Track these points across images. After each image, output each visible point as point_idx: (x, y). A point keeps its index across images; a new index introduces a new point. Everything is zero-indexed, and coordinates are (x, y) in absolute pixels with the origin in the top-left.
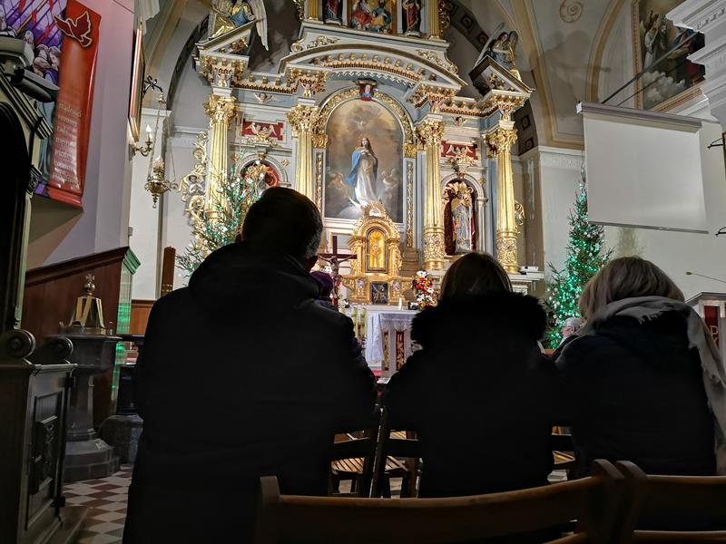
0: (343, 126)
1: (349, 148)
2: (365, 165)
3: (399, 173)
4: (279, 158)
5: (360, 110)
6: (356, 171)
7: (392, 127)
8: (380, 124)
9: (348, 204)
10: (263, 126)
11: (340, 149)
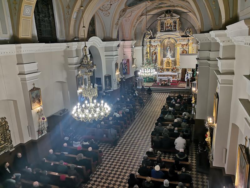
0: (166, 43)
1: (167, 47)
2: (169, 49)
3: (174, 50)
4: (157, 50)
5: (168, 41)
6: (168, 50)
7: (173, 43)
8: (171, 43)
9: (167, 55)
10: (154, 46)
11: (165, 48)
